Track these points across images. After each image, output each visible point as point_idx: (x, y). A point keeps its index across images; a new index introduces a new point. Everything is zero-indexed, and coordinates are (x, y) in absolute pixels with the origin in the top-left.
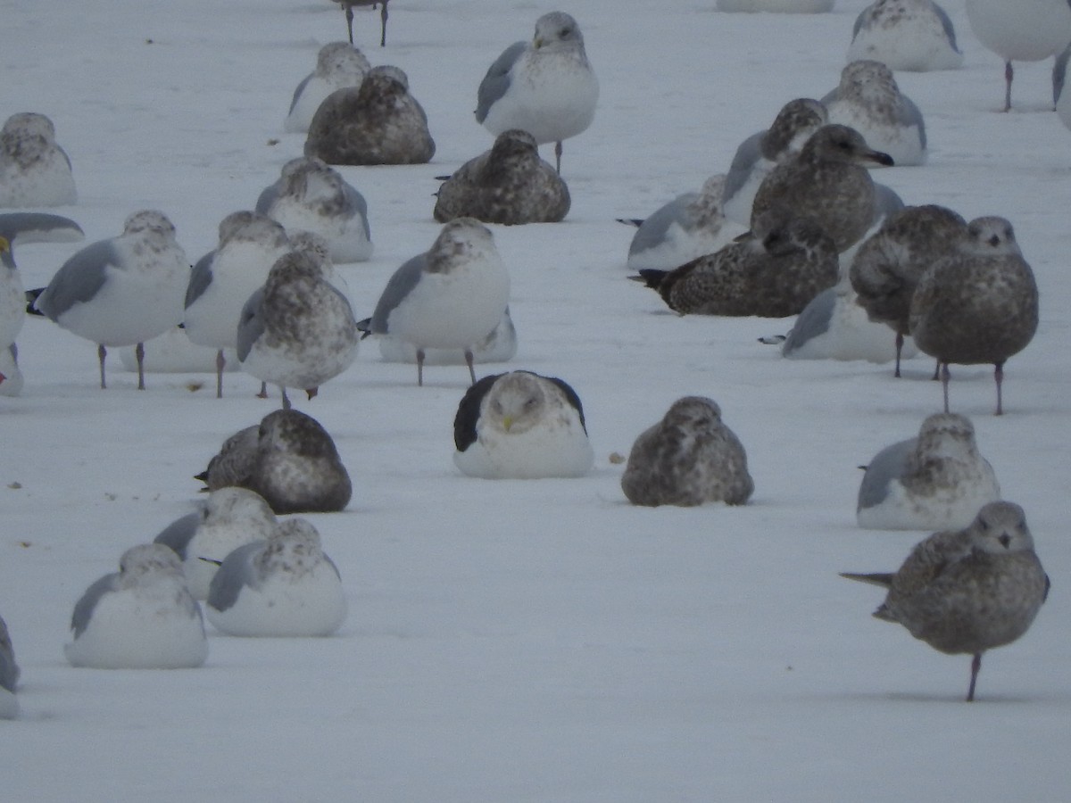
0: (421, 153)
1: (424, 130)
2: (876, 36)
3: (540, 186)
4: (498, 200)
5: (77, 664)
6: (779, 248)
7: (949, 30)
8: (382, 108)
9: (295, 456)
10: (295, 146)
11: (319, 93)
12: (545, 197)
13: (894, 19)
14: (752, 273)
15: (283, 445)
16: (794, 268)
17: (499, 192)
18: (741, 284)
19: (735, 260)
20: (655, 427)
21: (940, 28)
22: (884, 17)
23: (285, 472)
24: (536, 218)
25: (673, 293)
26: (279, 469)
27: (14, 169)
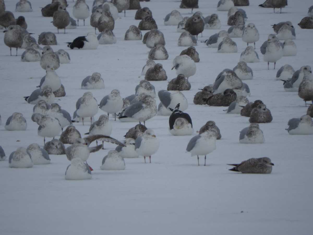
0: (165, 79)
1: (165, 74)
2: (244, 56)
3: (185, 84)
4: (178, 87)
5: (103, 169)
6: (226, 94)
7: (257, 55)
8: (158, 70)
9: (141, 132)
10: (143, 78)
11: (147, 68)
12: (186, 86)
13: (248, 54)
14: (222, 99)
15: (139, 130)
16: (229, 98)
17: (178, 85)
18: (220, 101)
19: (219, 96)
20: (204, 126)
21: (256, 55)
22: (246, 53)
23: (140, 135)
24: (185, 90)
25: (208, 102)
26: (139, 135)
27: (94, 82)
